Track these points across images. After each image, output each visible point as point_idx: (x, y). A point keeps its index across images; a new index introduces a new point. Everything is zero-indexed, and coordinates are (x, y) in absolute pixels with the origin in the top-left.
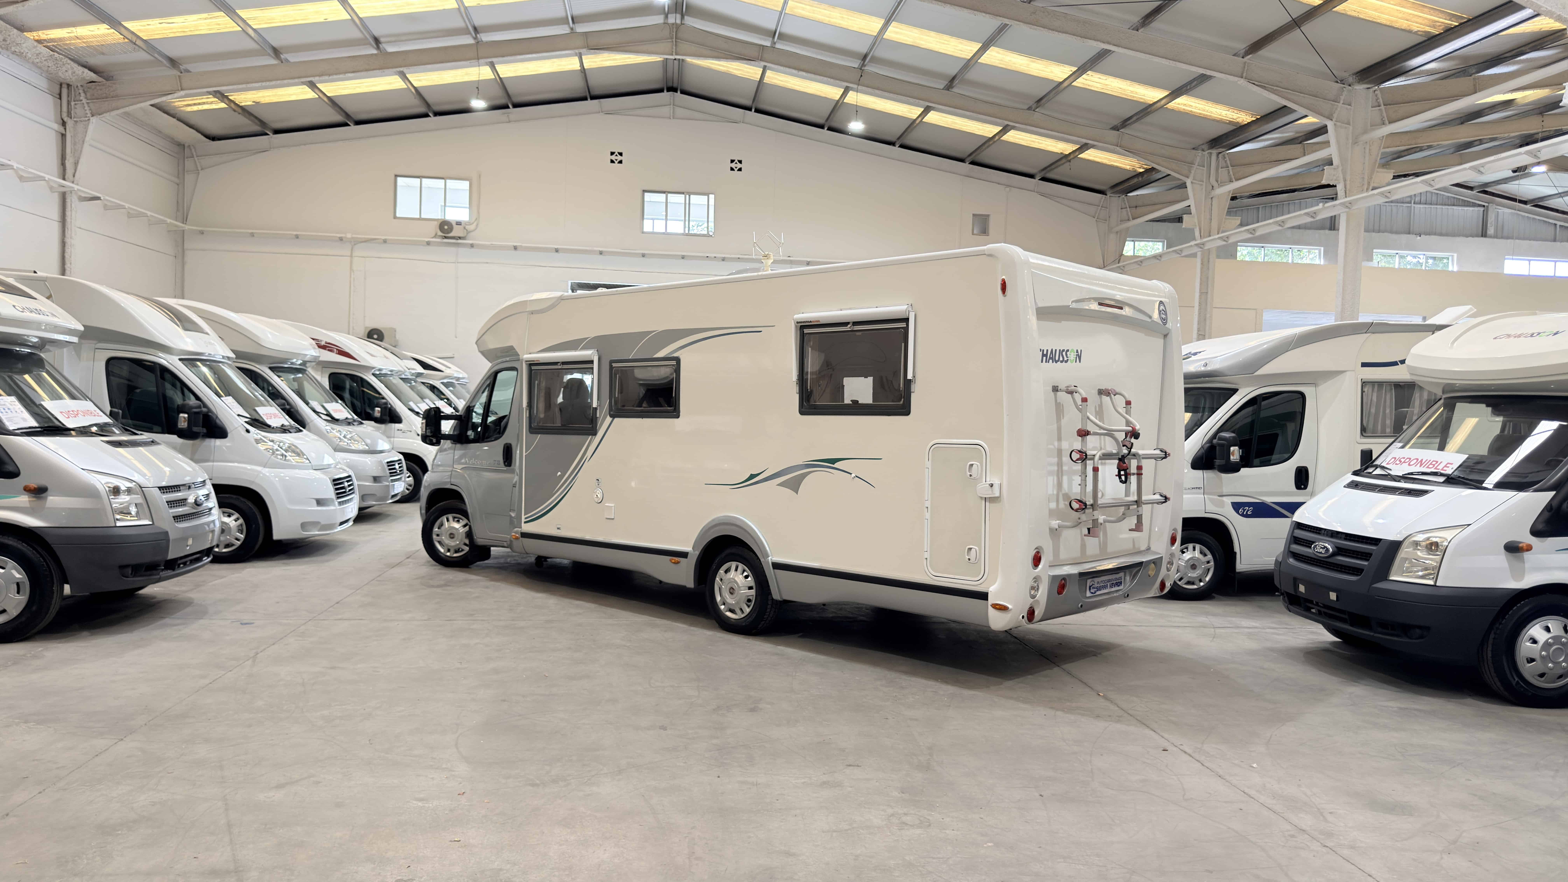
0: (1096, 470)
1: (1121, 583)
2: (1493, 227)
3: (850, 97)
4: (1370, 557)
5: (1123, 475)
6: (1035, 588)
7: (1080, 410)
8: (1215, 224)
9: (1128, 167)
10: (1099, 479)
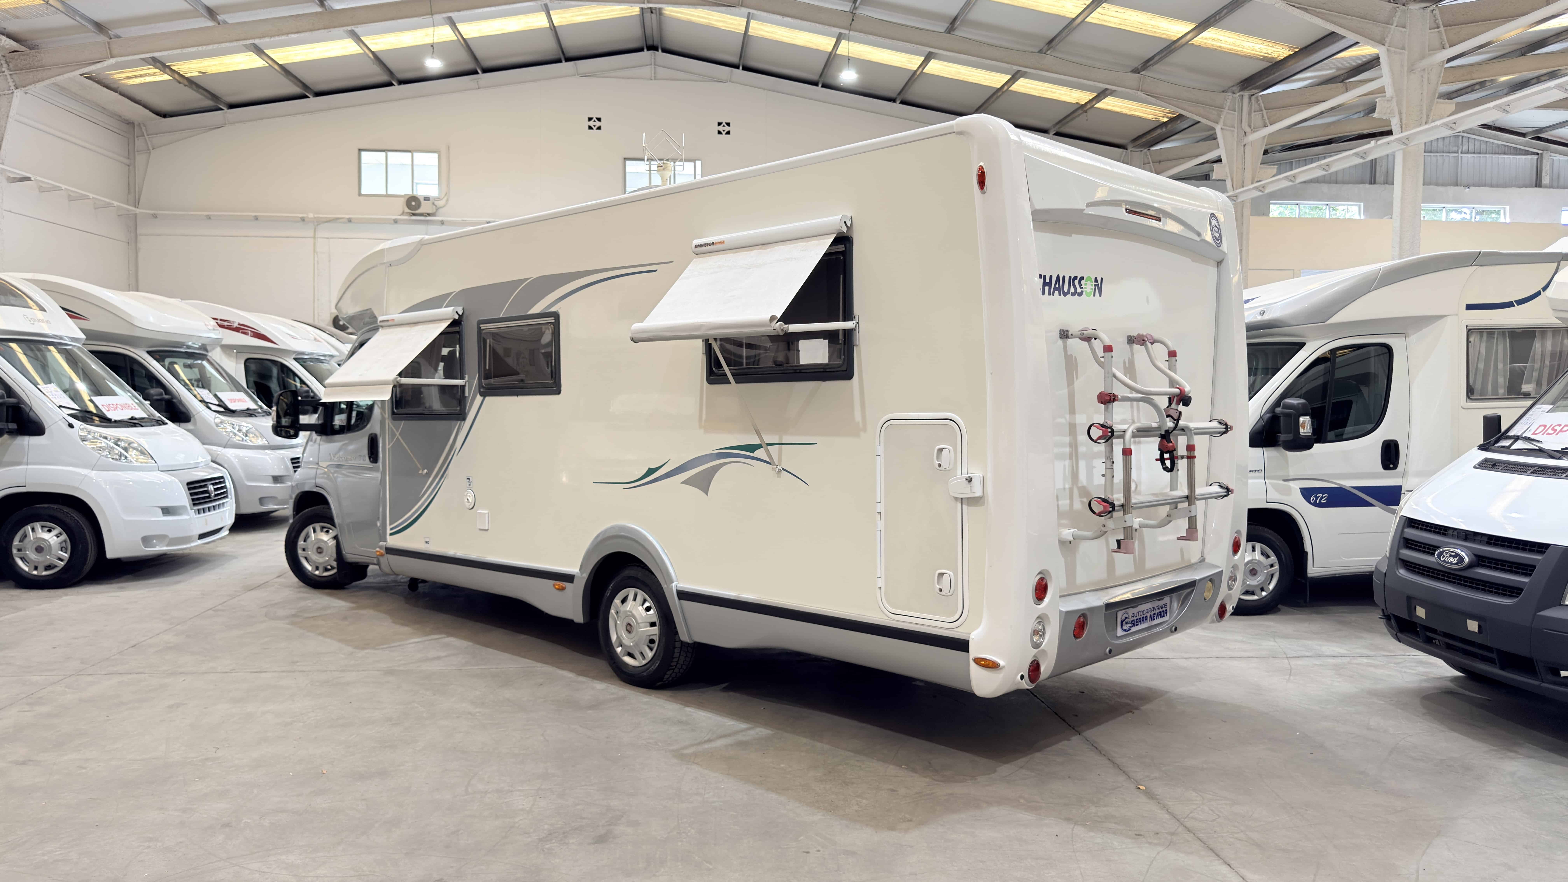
0: (1127, 452)
1: (1165, 612)
2: (1548, 176)
3: (842, 48)
4: (1533, 571)
5: (1167, 459)
6: (1038, 633)
7: (1101, 365)
8: (1248, 175)
9: (1150, 117)
10: (1132, 467)
